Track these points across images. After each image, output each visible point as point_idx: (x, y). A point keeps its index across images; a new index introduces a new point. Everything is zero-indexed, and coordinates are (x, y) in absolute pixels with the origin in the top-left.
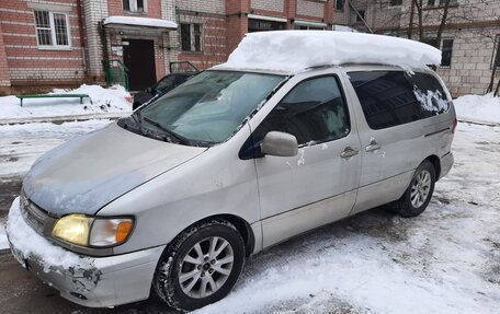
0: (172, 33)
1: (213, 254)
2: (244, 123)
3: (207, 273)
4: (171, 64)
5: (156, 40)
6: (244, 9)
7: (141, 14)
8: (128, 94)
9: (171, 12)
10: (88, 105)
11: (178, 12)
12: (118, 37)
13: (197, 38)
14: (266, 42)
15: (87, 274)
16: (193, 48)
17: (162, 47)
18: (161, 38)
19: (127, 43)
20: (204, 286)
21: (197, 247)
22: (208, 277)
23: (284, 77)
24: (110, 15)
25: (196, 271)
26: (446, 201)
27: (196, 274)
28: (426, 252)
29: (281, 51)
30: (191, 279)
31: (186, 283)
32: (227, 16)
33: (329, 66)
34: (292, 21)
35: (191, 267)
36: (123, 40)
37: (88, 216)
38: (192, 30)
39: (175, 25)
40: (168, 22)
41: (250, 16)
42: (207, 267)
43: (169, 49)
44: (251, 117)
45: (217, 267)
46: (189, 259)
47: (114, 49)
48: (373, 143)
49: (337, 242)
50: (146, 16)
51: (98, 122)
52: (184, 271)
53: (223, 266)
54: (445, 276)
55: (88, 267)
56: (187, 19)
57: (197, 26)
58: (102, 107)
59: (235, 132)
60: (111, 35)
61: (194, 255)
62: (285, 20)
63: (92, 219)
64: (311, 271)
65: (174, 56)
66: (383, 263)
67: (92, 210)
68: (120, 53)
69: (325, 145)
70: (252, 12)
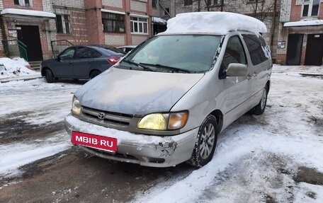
0: (51, 21)
1: (209, 133)
2: (216, 60)
3: (207, 145)
4: (52, 42)
5: (40, 26)
6: (98, 6)
7: (28, 6)
8: (27, 64)
9: (49, 7)
10: (4, 71)
11: (55, 7)
12: (13, 24)
13: (67, 25)
15: (170, 145)
16: (65, 32)
17: (44, 31)
18: (43, 24)
19: (20, 28)
20: (206, 152)
21: (205, 129)
23: (222, 36)
24: (5, 7)
25: (204, 143)
26: (270, 107)
30: (203, 148)
31: (201, 150)
32: (86, 10)
34: (128, 14)
36: (17, 26)
38: (63, 19)
39: (55, 16)
40: (48, 13)
41: (102, 10)
43: (50, 32)
44: (218, 56)
45: (209, 141)
46: (203, 136)
47: (10, 32)
50: (32, 9)
51: (16, 82)
55: (170, 142)
56: (59, 12)
57: (66, 17)
58: (14, 73)
60: (7, 22)
61: (204, 133)
62: (124, 13)
65: (54, 37)
67: (167, 109)
68: (15, 35)
70: (103, 7)
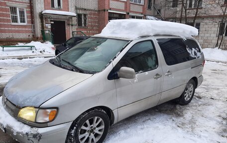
0: (73, 18)
1: (95, 125)
2: (110, 63)
3: (92, 134)
4: (73, 32)
5: (66, 21)
6: (106, 8)
7: (59, 9)
8: (53, 46)
9: (73, 9)
10: (34, 51)
11: (76, 9)
12: (49, 20)
13: (85, 21)
14: (119, 25)
15: (35, 136)
16: (83, 25)
17: (69, 25)
18: (68, 20)
19: (53, 23)
20: (90, 140)
21: (87, 122)
22: (92, 136)
23: (128, 41)
24: (45, 9)
25: (87, 133)
26: (200, 98)
27: (86, 135)
28: (192, 122)
29: (127, 29)
30: (85, 137)
31: (82, 139)
32: (99, 11)
33: (148, 36)
34: (128, 14)
35: (84, 131)
36: (51, 21)
37: (35, 108)
38: (83, 17)
39: (75, 15)
40: (72, 13)
41: (109, 11)
42: (92, 131)
43: (72, 25)
44: (113, 60)
45: (96, 131)
46: (83, 128)
47: (47, 25)
48: (169, 72)
49: (152, 117)
50: (61, 10)
51: (39, 59)
52: (81, 133)
53: (100, 131)
54: (202, 134)
55: (35, 133)
56: (81, 12)
57: (85, 15)
58: (41, 52)
59: (106, 67)
60: (46, 19)
61: (86, 125)
62: (125, 13)
63: (37, 109)
64: (140, 132)
65: (74, 29)
66: (173, 128)
67: (37, 105)
68: (50, 27)
69: (147, 73)
70: (110, 9)
